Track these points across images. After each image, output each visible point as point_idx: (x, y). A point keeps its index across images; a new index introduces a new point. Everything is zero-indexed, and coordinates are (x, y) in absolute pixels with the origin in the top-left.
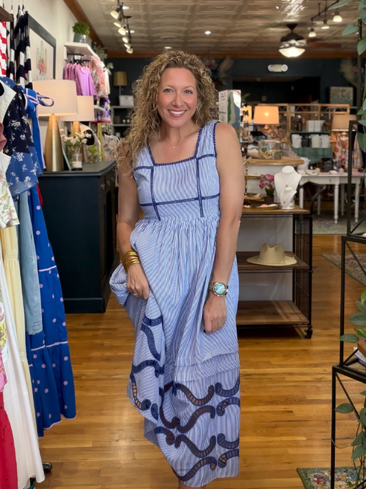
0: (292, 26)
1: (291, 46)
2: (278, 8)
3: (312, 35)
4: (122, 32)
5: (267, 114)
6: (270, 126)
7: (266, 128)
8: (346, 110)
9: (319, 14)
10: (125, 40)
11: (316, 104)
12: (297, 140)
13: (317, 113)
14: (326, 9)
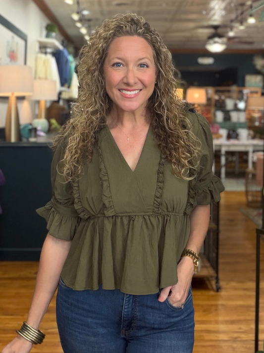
0: (216, 27)
1: (215, 42)
2: (204, 12)
3: (231, 34)
4: (84, 31)
5: (197, 96)
6: (199, 105)
7: (196, 106)
8: (257, 93)
9: (237, 17)
10: (87, 38)
11: (234, 88)
12: (220, 116)
13: (235, 95)
14: (242, 13)
